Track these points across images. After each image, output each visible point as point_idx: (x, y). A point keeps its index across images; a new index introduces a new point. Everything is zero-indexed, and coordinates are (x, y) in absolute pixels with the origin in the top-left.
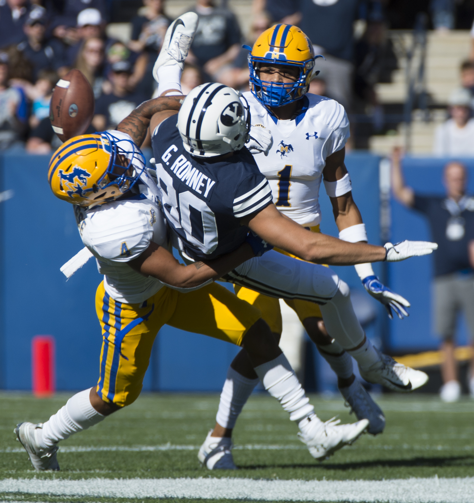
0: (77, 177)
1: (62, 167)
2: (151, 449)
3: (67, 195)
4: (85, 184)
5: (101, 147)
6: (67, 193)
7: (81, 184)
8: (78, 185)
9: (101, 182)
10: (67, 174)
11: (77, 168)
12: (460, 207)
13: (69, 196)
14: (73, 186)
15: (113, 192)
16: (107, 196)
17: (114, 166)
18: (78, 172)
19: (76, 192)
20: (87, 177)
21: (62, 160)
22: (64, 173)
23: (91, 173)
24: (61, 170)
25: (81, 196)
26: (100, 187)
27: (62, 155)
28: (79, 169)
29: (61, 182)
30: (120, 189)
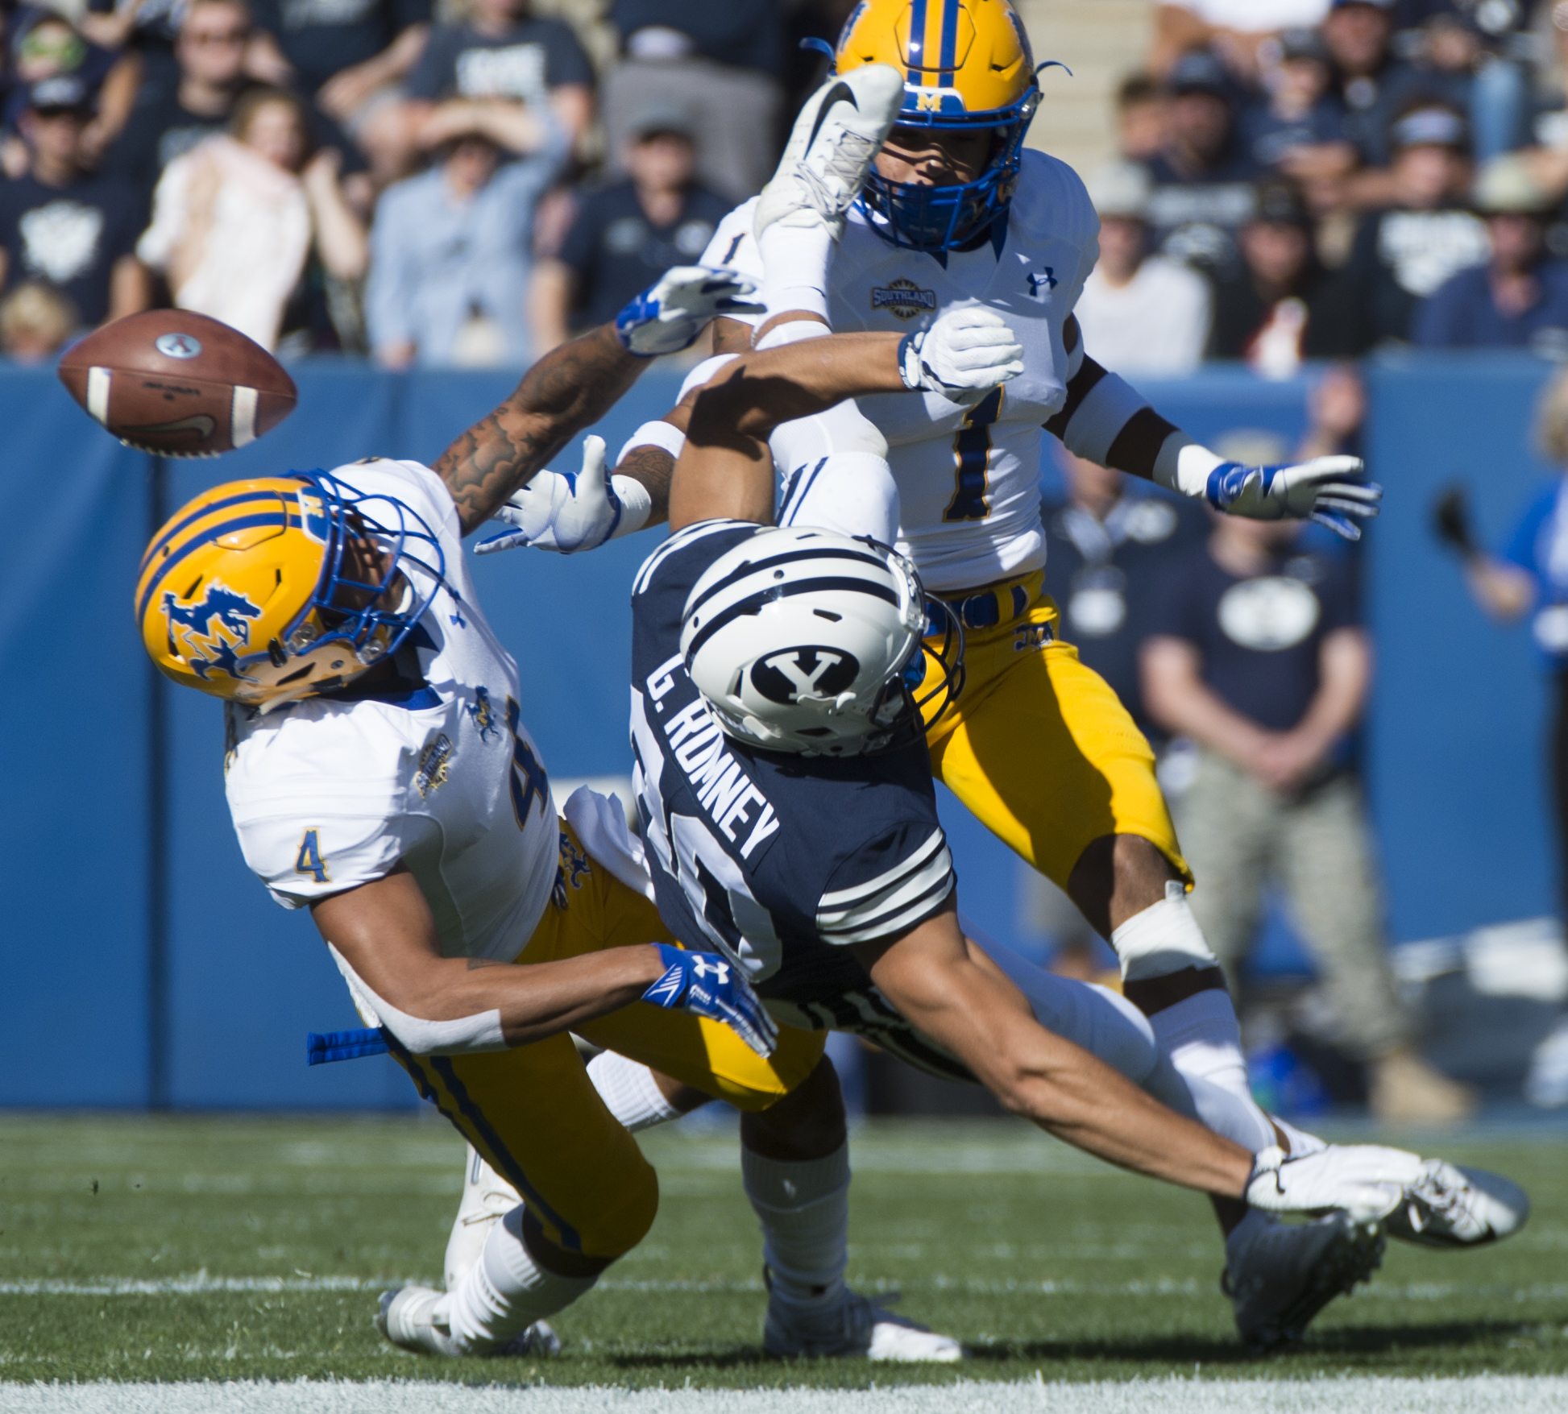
0: (217, 616)
1: (174, 583)
2: (148, 1288)
3: (191, 671)
4: (245, 641)
5: (296, 521)
6: (189, 664)
7: (233, 639)
8: (224, 643)
9: (295, 632)
10: (189, 605)
11: (218, 588)
12: (1110, 532)
13: (199, 676)
14: (206, 644)
15: (337, 664)
16: (316, 676)
17: (335, 583)
18: (221, 602)
19: (218, 663)
20: (250, 617)
21: (173, 560)
22: (180, 604)
23: (262, 606)
24: (170, 593)
25: (233, 674)
26: (292, 648)
27: (175, 545)
28: (226, 593)
29: (170, 631)
30: (359, 655)
